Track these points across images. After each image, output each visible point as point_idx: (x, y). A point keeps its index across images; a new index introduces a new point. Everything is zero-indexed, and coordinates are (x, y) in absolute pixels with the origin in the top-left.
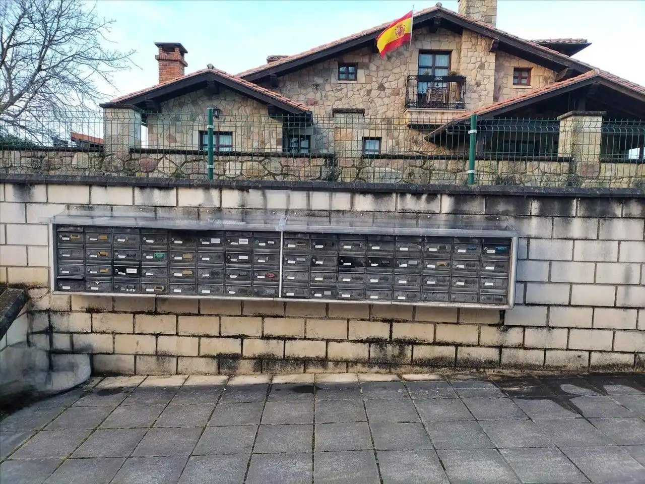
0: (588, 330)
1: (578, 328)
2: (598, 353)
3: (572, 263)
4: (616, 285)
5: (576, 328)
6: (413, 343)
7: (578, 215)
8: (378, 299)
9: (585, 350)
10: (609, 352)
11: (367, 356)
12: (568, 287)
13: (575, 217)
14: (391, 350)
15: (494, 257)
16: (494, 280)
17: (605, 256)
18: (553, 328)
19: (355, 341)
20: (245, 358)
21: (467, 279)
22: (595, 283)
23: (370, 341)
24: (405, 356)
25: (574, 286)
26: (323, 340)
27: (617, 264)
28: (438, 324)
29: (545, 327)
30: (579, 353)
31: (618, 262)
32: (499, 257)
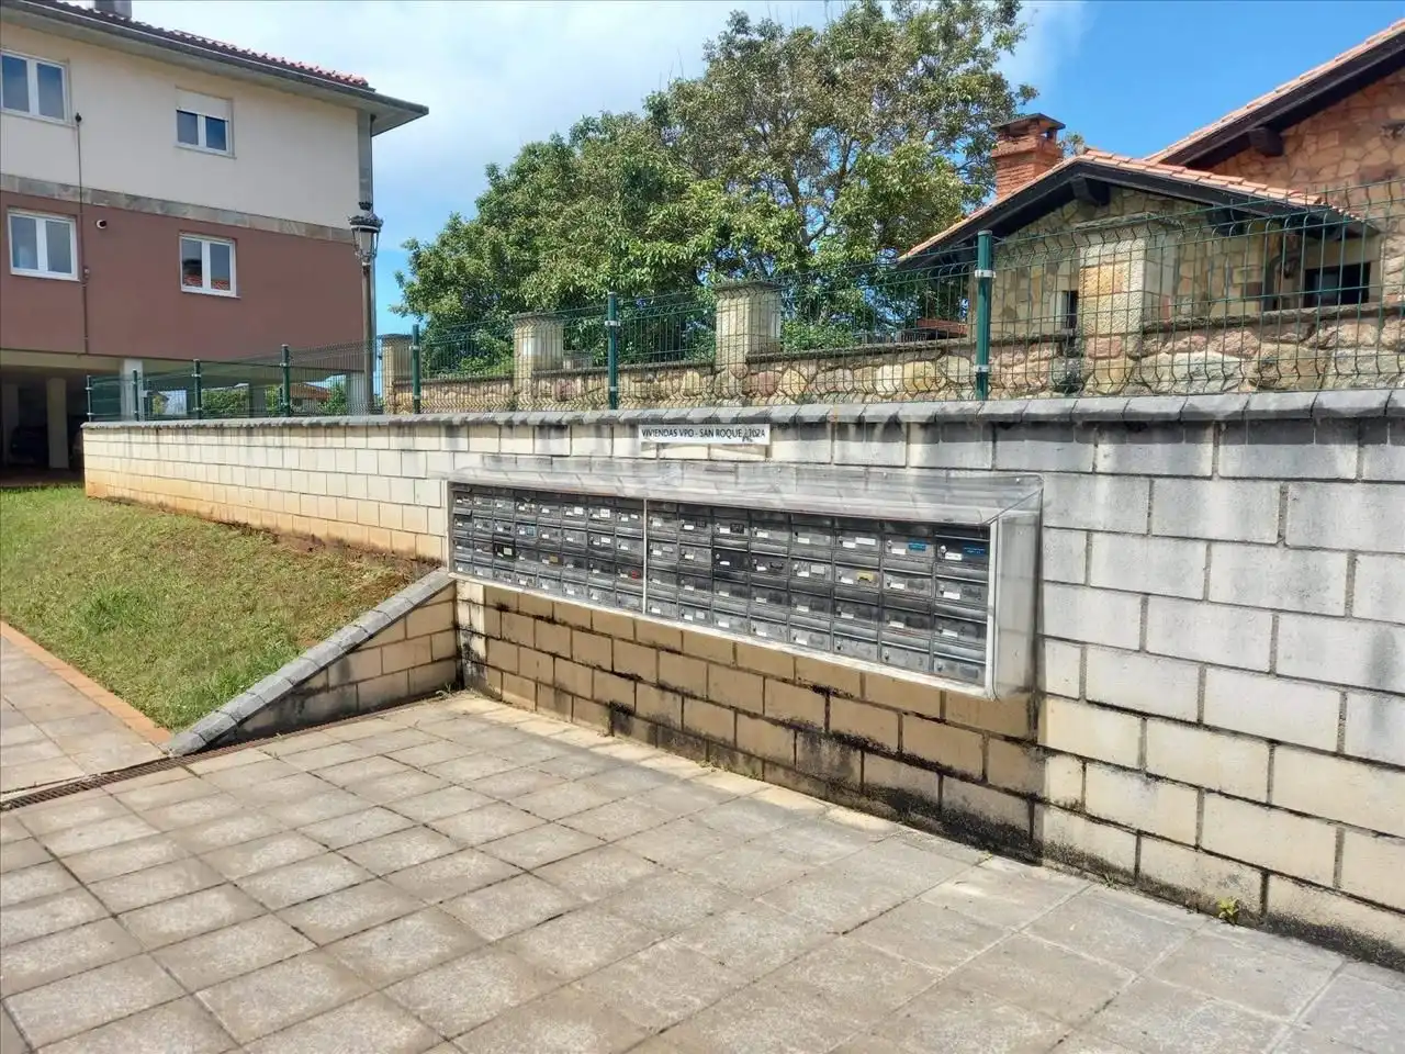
0: (1257, 808)
1: (1228, 796)
2: (1289, 884)
3: (1203, 607)
4: (1345, 689)
5: (1220, 793)
6: (864, 746)
7: (1221, 473)
8: (767, 638)
9: (1252, 865)
10: (1327, 889)
11: (792, 757)
12: (1193, 672)
13: (1210, 478)
14: (829, 752)
15: (957, 570)
16: (961, 625)
17: (1303, 595)
18: (1158, 778)
19: (775, 722)
20: (638, 717)
21: (909, 615)
22: (1272, 673)
23: (796, 727)
24: (851, 771)
25: (1210, 671)
26: (731, 707)
27: (1344, 623)
28: (906, 714)
29: (1137, 771)
30: (1233, 868)
31: (1348, 616)
32: (970, 571)
